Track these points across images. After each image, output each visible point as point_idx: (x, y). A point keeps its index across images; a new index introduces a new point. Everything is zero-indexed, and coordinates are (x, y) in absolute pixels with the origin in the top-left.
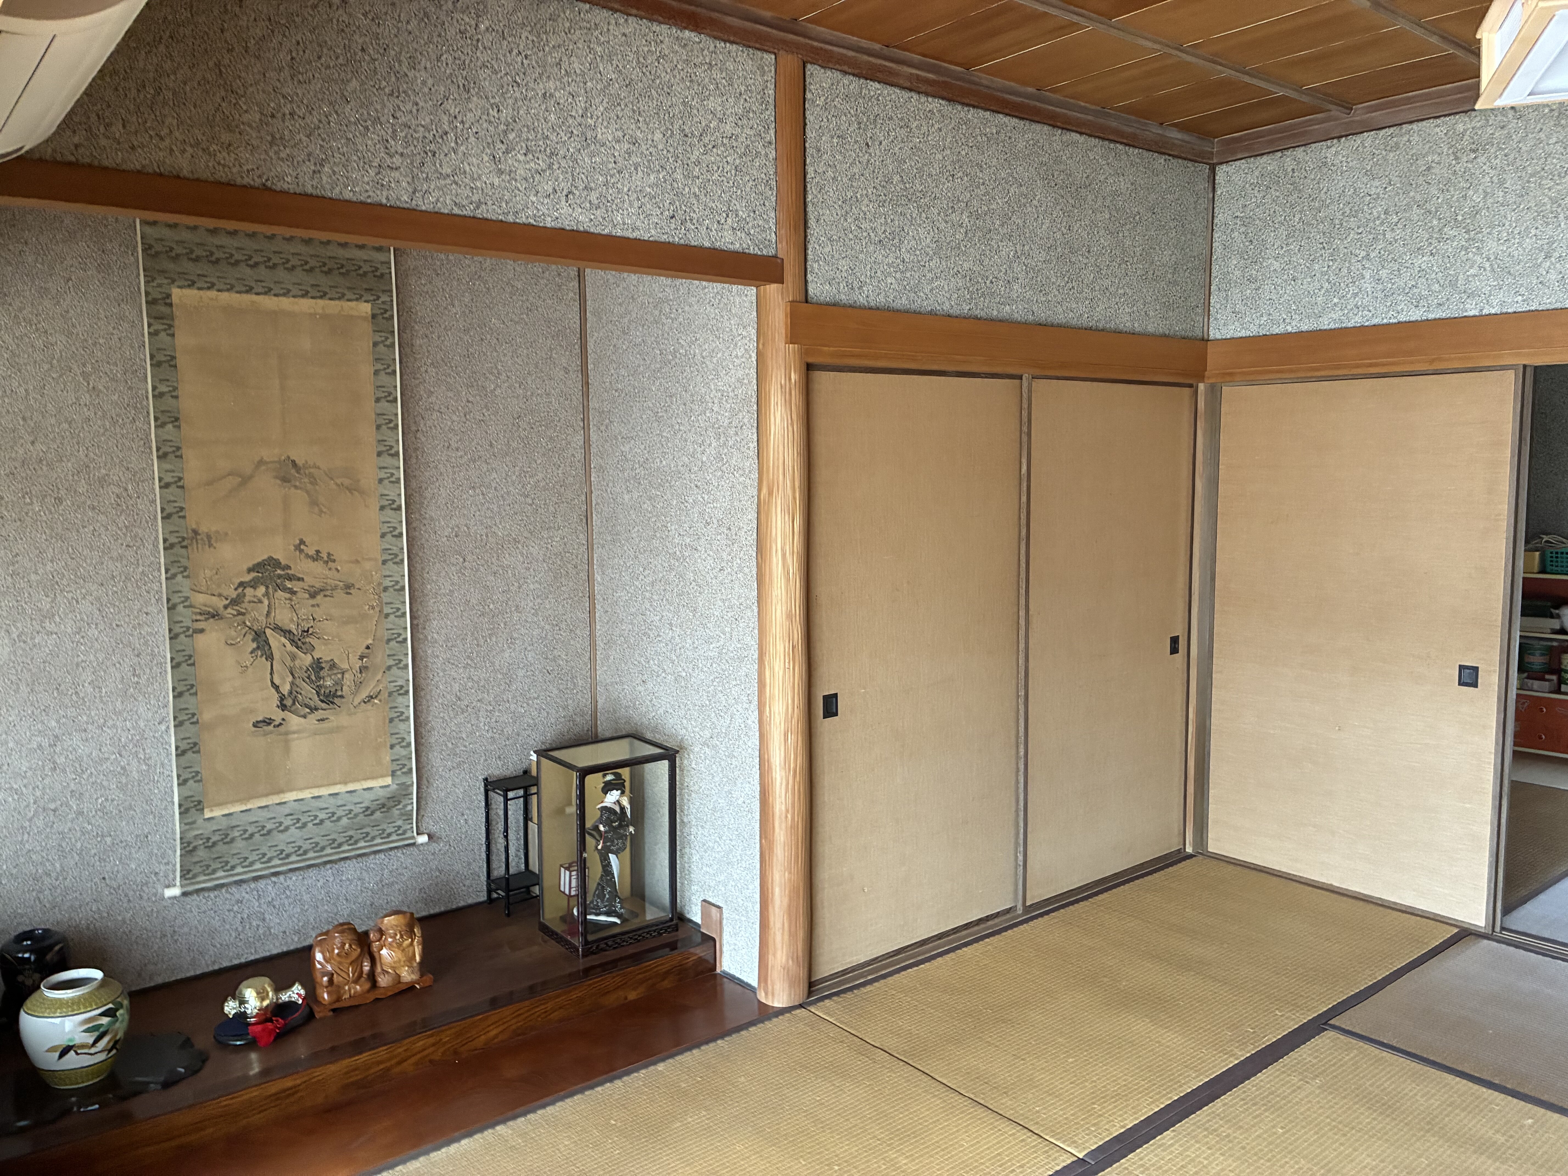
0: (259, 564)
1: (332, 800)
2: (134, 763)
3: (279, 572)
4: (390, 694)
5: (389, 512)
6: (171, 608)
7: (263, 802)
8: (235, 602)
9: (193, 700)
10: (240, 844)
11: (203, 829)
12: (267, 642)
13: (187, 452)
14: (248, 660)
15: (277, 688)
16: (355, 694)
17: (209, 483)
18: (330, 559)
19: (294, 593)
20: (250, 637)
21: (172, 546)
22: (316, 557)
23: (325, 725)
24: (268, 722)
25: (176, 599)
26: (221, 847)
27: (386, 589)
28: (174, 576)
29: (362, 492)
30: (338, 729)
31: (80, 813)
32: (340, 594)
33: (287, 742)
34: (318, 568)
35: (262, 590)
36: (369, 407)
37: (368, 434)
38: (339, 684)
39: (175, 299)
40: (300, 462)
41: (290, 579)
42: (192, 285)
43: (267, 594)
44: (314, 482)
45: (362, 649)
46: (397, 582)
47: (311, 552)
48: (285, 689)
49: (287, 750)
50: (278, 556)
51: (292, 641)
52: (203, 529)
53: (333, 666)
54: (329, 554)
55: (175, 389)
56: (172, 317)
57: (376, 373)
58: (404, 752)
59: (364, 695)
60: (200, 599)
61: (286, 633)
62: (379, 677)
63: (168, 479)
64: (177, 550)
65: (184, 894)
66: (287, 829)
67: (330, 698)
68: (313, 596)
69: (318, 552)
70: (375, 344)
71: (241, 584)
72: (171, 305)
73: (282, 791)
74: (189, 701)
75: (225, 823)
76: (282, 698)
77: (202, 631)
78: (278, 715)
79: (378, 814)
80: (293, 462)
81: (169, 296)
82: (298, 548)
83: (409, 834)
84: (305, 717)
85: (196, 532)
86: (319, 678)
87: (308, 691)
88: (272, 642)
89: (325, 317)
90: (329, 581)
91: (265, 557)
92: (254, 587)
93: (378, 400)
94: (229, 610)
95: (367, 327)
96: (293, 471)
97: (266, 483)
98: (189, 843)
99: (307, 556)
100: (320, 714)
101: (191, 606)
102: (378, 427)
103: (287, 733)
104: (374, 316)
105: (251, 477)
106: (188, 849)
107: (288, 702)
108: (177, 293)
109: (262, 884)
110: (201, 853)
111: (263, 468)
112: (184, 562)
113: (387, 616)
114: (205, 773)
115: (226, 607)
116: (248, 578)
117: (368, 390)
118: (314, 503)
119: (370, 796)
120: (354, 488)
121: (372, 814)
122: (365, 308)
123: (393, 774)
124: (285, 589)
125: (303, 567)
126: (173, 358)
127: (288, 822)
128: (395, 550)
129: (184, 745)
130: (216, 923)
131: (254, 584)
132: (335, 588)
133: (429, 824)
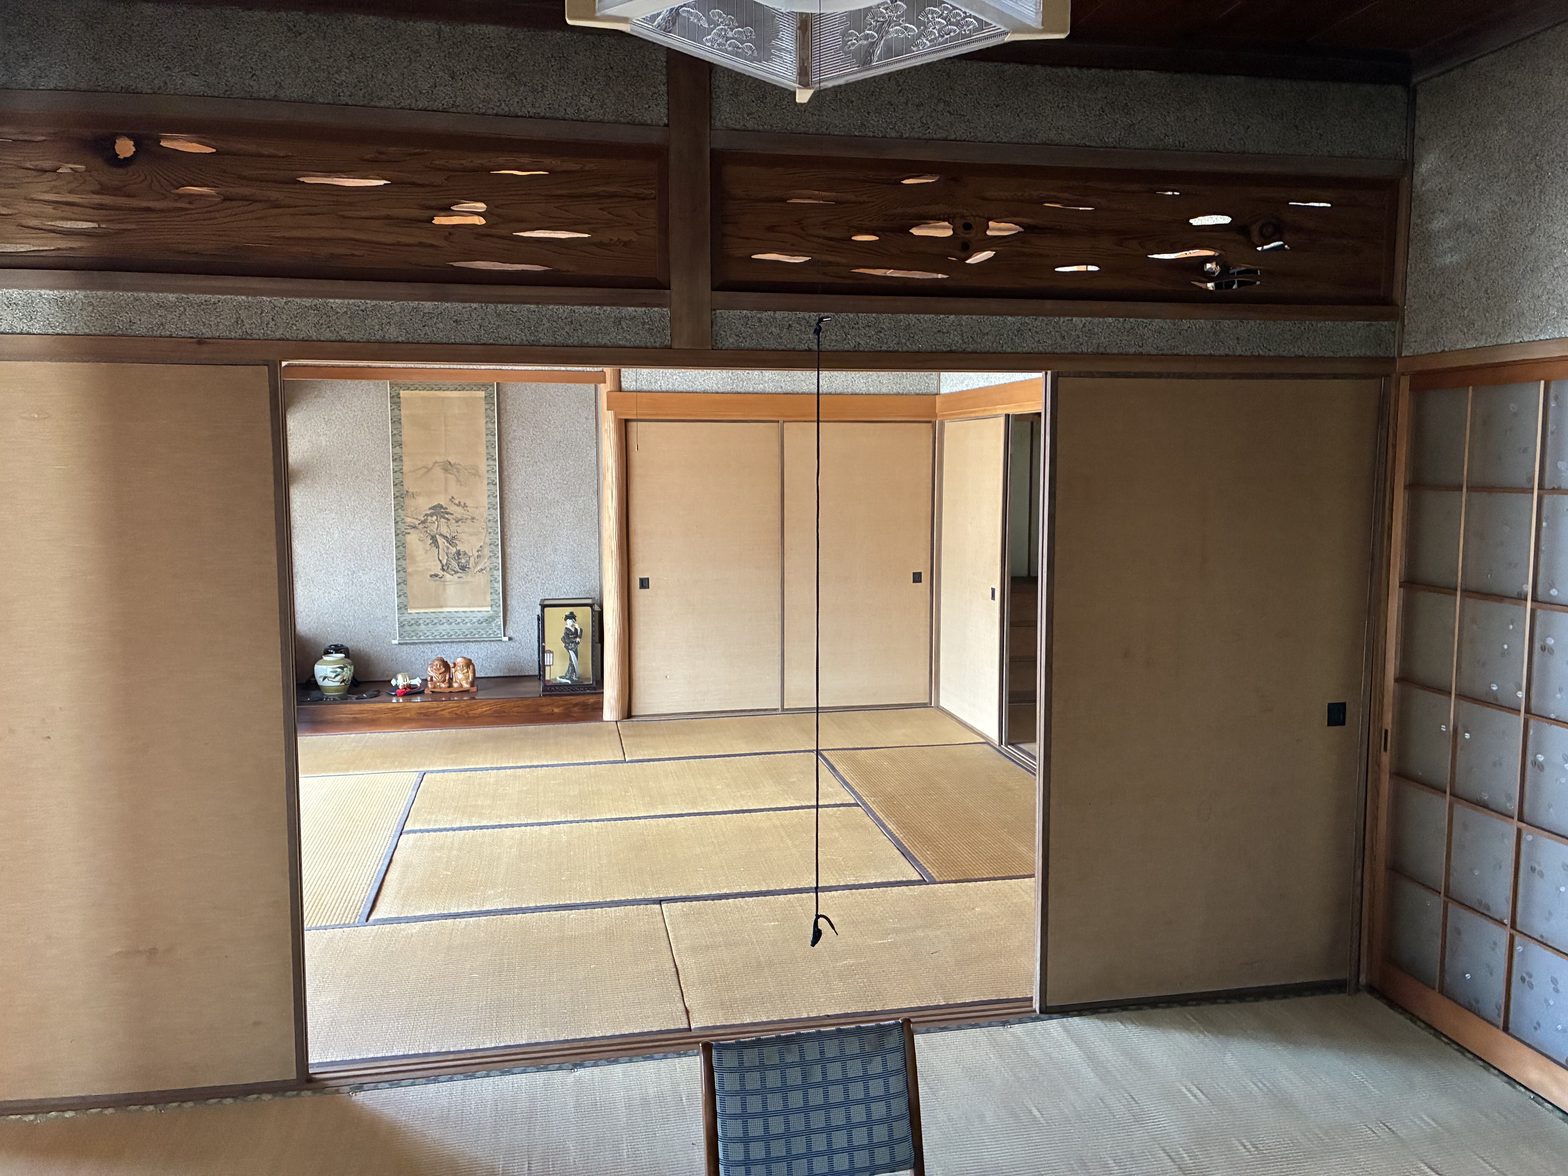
0: (434, 507)
1: (463, 614)
2: (382, 586)
3: (442, 510)
4: (491, 569)
5: (491, 486)
6: (396, 523)
7: (433, 610)
8: (423, 522)
9: (404, 562)
10: (423, 627)
11: (406, 617)
12: (436, 540)
13: (405, 459)
14: (428, 547)
15: (441, 561)
16: (475, 567)
17: (414, 471)
18: (465, 506)
19: (448, 520)
20: (429, 538)
21: (397, 497)
22: (459, 505)
23: (461, 580)
24: (436, 575)
25: (398, 519)
26: (414, 626)
27: (489, 521)
28: (397, 509)
29: (479, 476)
30: (467, 582)
31: (361, 603)
32: (469, 522)
33: (445, 585)
34: (460, 510)
35: (435, 518)
36: (484, 438)
37: (483, 450)
38: (468, 562)
39: (401, 395)
40: (452, 462)
41: (447, 514)
42: (408, 389)
43: (437, 520)
44: (458, 471)
45: (478, 547)
46: (495, 518)
47: (457, 502)
48: (444, 562)
49: (444, 589)
50: (442, 503)
51: (447, 541)
52: (410, 490)
53: (465, 554)
54: (465, 504)
55: (401, 432)
56: (400, 403)
57: (487, 422)
58: (496, 597)
59: (479, 568)
60: (408, 520)
61: (445, 537)
62: (486, 560)
63: (396, 469)
64: (399, 498)
65: (400, 644)
66: (443, 624)
67: (463, 568)
68: (457, 522)
69: (460, 502)
70: (486, 409)
71: (426, 515)
72: (400, 398)
73: (442, 607)
74: (402, 562)
75: (416, 616)
76: (443, 566)
77: (409, 533)
78: (441, 573)
79: (484, 624)
80: (450, 463)
81: (399, 394)
82: (451, 500)
83: (499, 635)
84: (452, 575)
85: (407, 492)
86: (459, 559)
87: (454, 564)
88: (438, 540)
89: (464, 398)
90: (465, 516)
91: (436, 503)
92: (432, 516)
93: (487, 435)
94: (421, 526)
95: (483, 402)
96: (449, 466)
97: (438, 472)
98: (402, 622)
99: (455, 504)
100: (459, 575)
101: (404, 523)
102: (487, 447)
103: (445, 581)
104: (486, 397)
105: (431, 469)
106: (402, 625)
107: (445, 568)
108: (402, 392)
109: (433, 646)
110: (407, 628)
111: (437, 465)
112: (402, 504)
113: (490, 533)
114: (409, 594)
115: (419, 524)
116: (429, 512)
117: (484, 431)
118: (458, 481)
119: (480, 615)
120: (476, 474)
121: (482, 623)
122: (482, 394)
123: (492, 606)
124: (445, 518)
125: (452, 509)
126: (400, 419)
127: (444, 620)
128: (494, 503)
129: (400, 581)
130: (413, 659)
131: (432, 515)
132: (467, 519)
133: (510, 633)
